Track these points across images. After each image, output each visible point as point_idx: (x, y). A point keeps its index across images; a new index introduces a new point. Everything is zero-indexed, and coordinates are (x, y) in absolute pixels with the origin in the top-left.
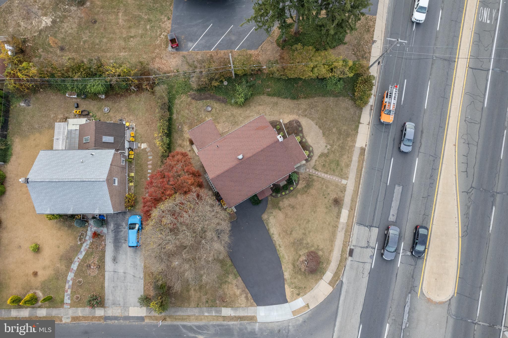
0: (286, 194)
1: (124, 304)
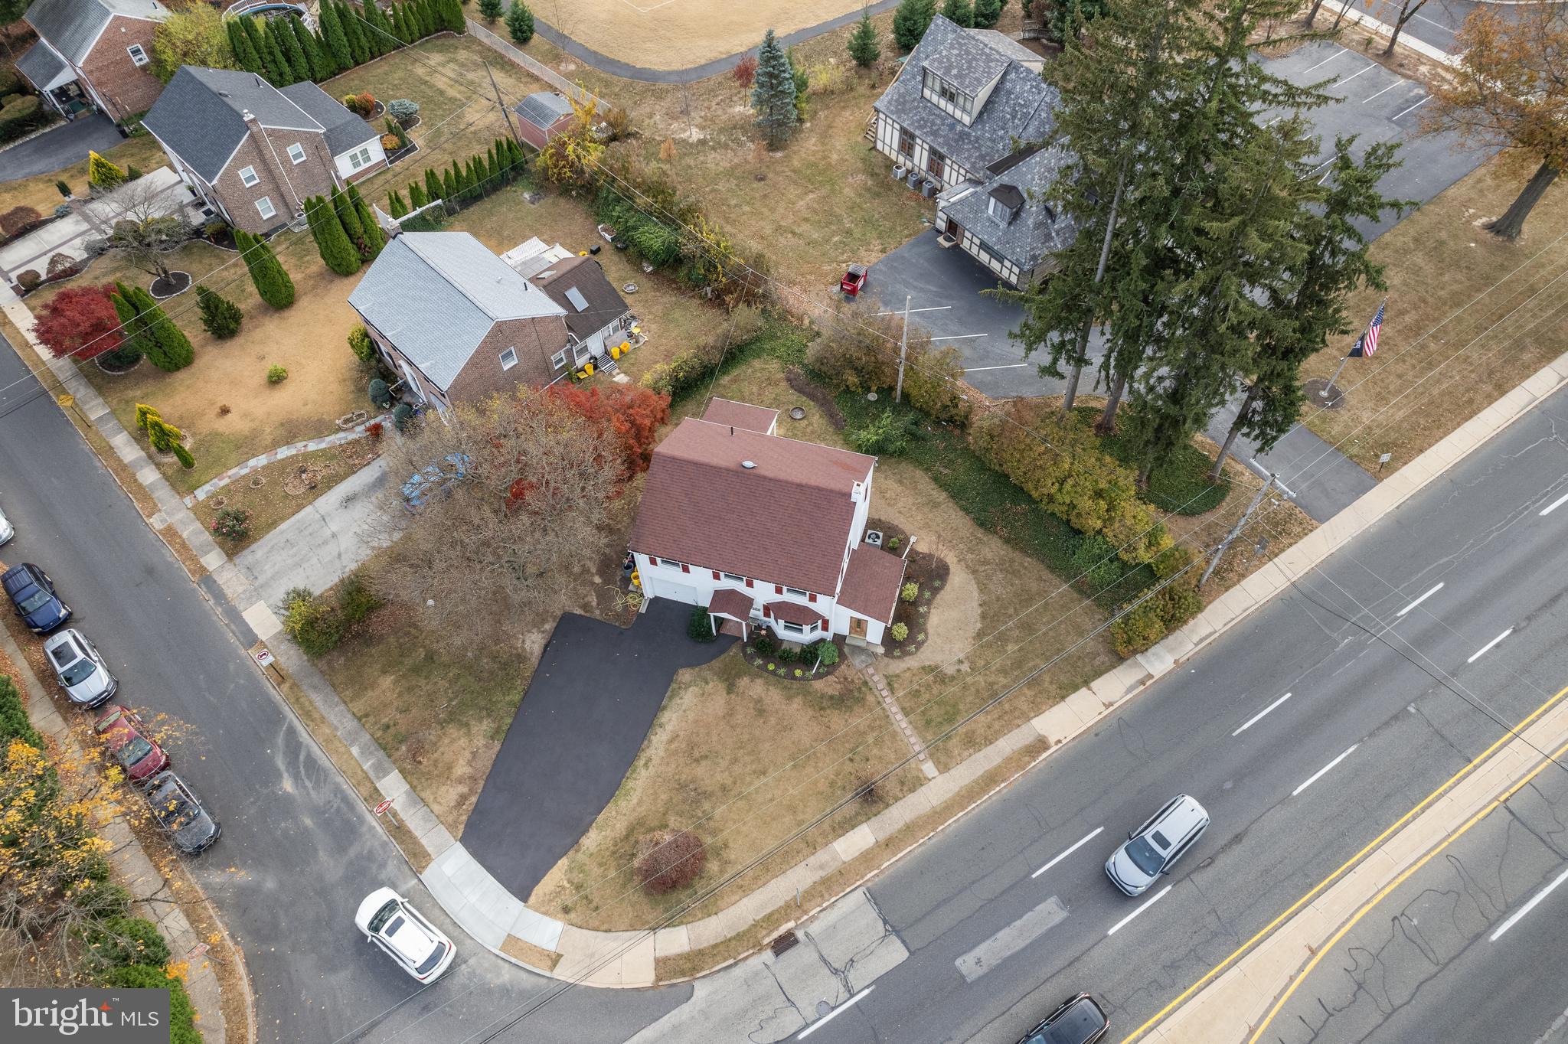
0: (773, 673)
1: (262, 586)
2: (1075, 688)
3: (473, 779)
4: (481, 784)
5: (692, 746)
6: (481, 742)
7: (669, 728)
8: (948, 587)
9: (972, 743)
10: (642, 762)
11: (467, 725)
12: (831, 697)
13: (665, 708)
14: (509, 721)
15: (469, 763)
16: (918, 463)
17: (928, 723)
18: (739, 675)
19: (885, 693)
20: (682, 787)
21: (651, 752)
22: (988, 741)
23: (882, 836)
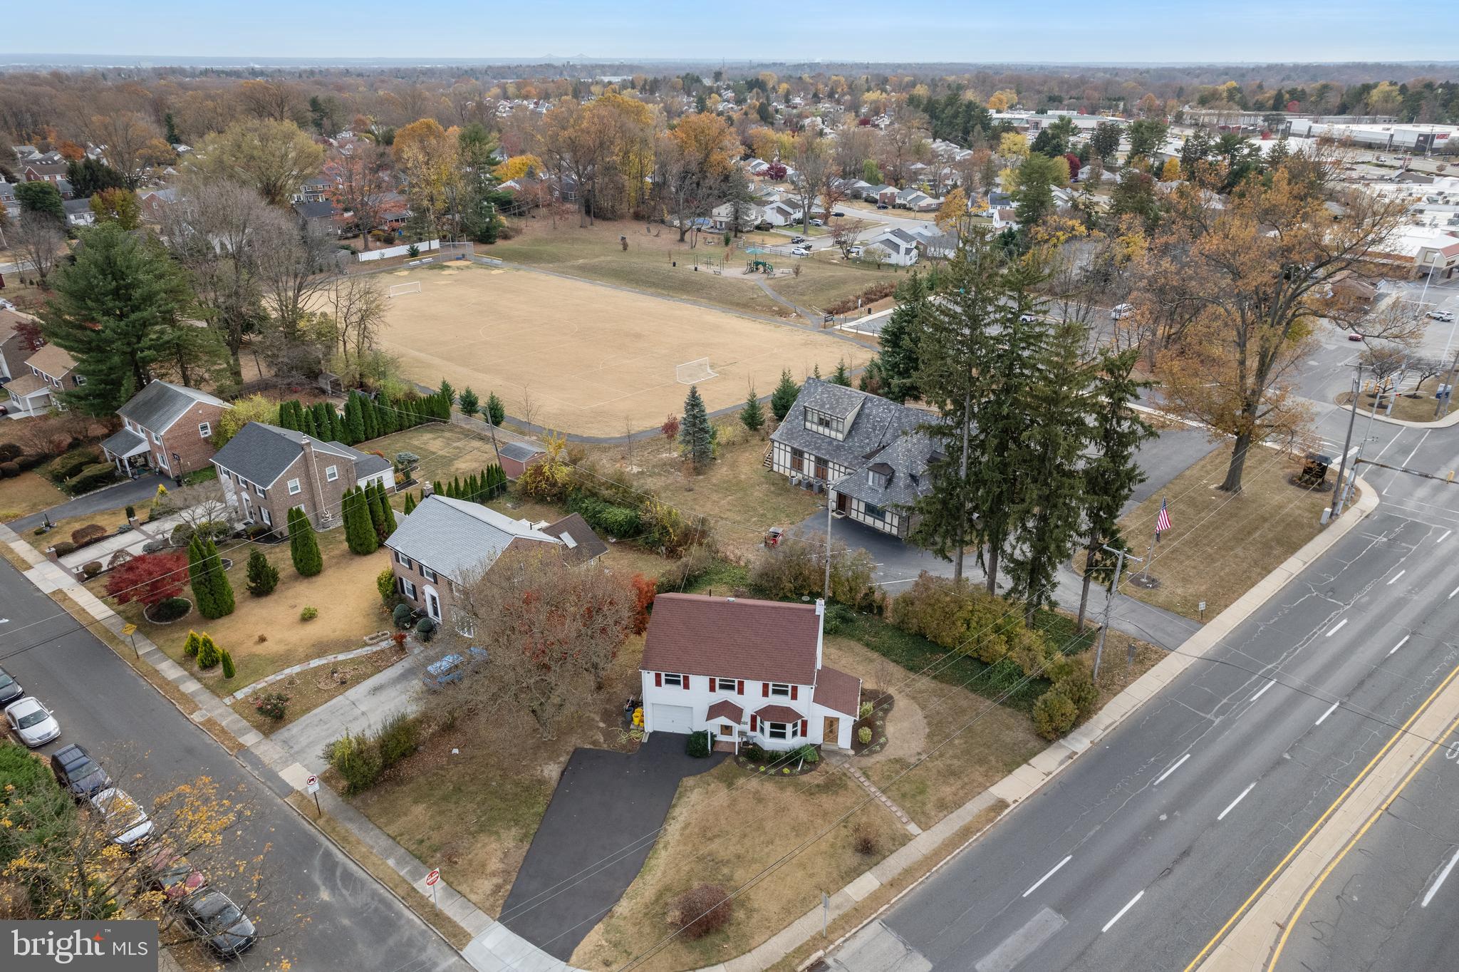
0: (765, 773)
1: (297, 753)
2: (1019, 765)
3: (506, 872)
4: (514, 875)
5: (704, 830)
6: (510, 844)
7: (681, 819)
8: (895, 709)
9: (945, 807)
10: (661, 846)
11: (497, 833)
12: (818, 786)
13: (675, 806)
14: (536, 826)
15: (502, 861)
16: (851, 636)
17: (904, 796)
18: (735, 777)
19: (862, 779)
20: (700, 859)
21: (669, 838)
22: (958, 804)
23: (885, 880)
